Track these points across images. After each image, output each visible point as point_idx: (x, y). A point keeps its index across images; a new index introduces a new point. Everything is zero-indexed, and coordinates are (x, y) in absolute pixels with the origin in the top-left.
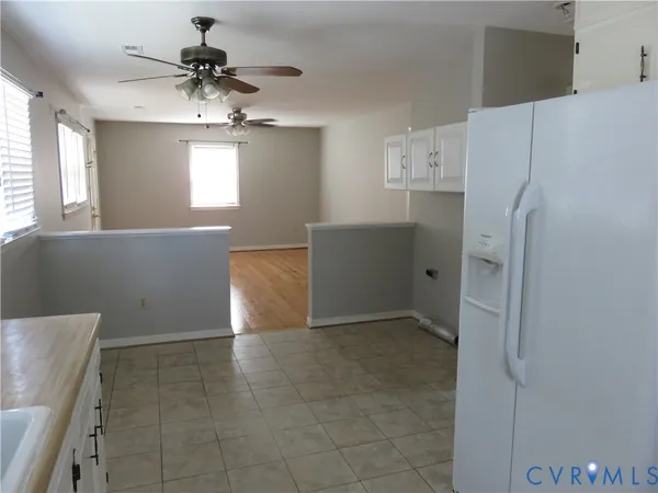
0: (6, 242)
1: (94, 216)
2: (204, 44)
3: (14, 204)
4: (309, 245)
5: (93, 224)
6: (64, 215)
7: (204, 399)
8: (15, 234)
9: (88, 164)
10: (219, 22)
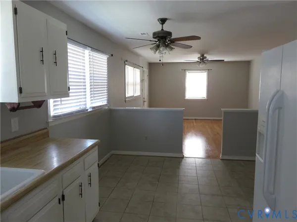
0: (89, 111)
1: (144, 101)
2: (162, 30)
3: (94, 97)
4: (222, 118)
5: (144, 104)
6: (125, 101)
7: (157, 182)
8: (93, 108)
9: (142, 81)
10: (169, 19)
